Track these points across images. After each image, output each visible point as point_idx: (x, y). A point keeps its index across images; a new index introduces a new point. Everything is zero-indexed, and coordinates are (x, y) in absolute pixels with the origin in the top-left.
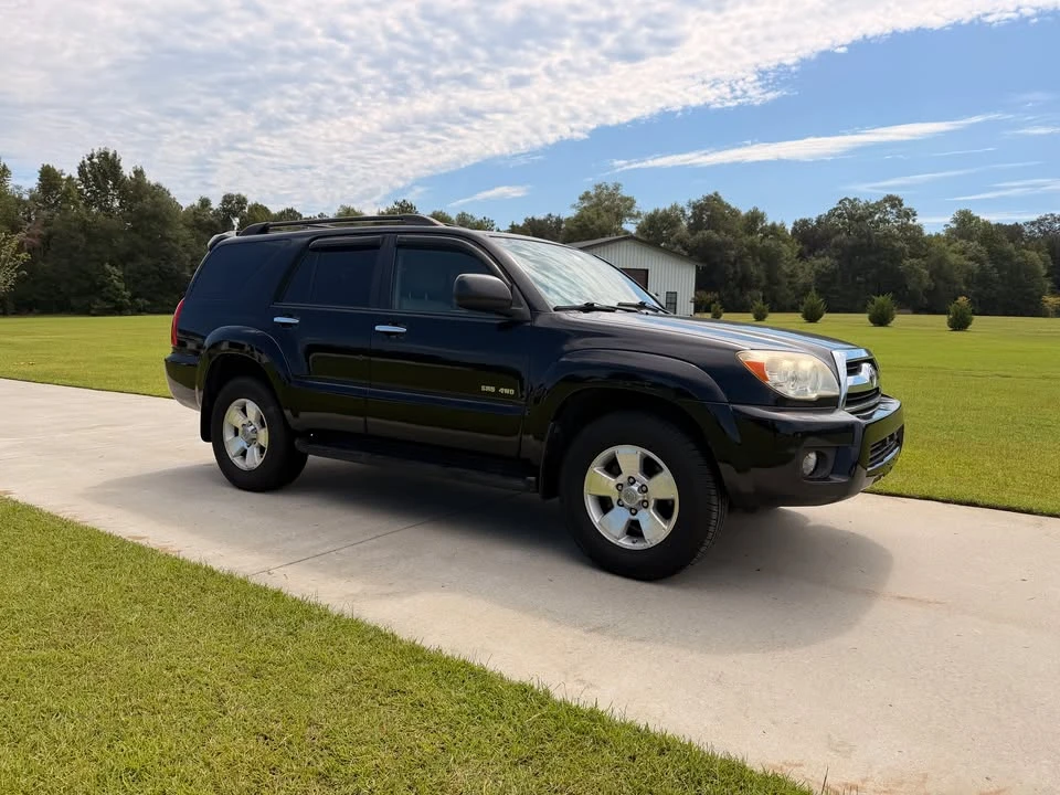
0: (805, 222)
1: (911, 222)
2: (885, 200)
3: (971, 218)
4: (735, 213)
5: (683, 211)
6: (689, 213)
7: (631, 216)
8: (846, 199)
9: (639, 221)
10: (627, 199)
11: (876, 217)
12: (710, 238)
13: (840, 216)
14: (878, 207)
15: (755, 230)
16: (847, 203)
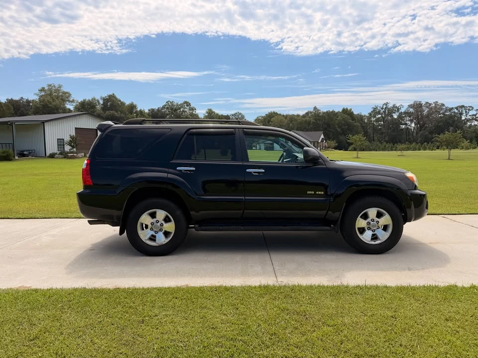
0: (153, 110)
1: (194, 112)
2: (184, 103)
3: (213, 112)
4: (123, 104)
5: (98, 101)
6: (101, 102)
7: (69, 101)
8: (169, 101)
9: (74, 104)
10: (67, 93)
11: (182, 109)
12: (113, 115)
13: (167, 108)
14: (182, 106)
15: (133, 112)
16: (169, 103)
